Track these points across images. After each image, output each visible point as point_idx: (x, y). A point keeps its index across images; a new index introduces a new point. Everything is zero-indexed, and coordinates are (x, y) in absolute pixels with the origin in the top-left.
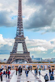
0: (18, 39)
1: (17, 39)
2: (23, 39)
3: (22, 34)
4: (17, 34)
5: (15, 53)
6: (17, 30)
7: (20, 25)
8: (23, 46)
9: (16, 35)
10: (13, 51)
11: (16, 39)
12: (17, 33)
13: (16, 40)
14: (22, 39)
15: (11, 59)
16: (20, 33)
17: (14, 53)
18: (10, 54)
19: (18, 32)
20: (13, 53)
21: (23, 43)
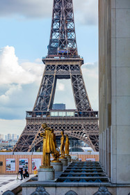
0: (57, 64)
1: (51, 64)
2: (74, 64)
3: (70, 45)
4: (54, 45)
5: (44, 116)
6: (53, 31)
7: (63, 9)
8: (75, 90)
9: (50, 47)
10: (37, 107)
11: (48, 63)
12: (51, 41)
13: (48, 68)
14: (69, 64)
15: (32, 137)
16: (63, 42)
17: (40, 114)
18: (27, 119)
19: (56, 36)
20: (37, 114)
21: (73, 80)
